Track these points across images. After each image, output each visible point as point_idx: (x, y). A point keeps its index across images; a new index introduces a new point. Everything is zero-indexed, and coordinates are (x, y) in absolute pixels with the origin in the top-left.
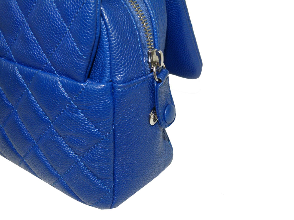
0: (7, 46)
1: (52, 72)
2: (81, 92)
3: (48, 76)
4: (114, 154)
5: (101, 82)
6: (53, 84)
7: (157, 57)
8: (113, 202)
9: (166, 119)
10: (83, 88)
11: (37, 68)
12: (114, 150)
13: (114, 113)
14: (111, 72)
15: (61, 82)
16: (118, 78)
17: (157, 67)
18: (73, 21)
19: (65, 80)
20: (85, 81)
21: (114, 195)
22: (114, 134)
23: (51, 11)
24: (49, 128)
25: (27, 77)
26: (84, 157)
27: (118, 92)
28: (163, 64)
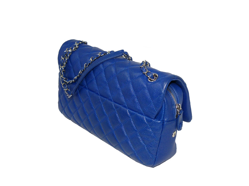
0: (125, 102)
1: (142, 114)
2: (152, 123)
3: (140, 115)
4: (159, 145)
5: (159, 120)
6: (143, 118)
7: (179, 106)
8: (154, 163)
9: (180, 128)
10: (153, 121)
11: (136, 112)
12: (159, 144)
13: (162, 131)
14: (163, 118)
15: (145, 118)
16: (166, 120)
17: (179, 110)
18: (154, 100)
19: (147, 118)
20: (154, 119)
21: (155, 161)
22: (160, 138)
23: (147, 95)
24: (136, 133)
25: (131, 114)
26: (148, 145)
27: (165, 124)
28: (181, 108)
